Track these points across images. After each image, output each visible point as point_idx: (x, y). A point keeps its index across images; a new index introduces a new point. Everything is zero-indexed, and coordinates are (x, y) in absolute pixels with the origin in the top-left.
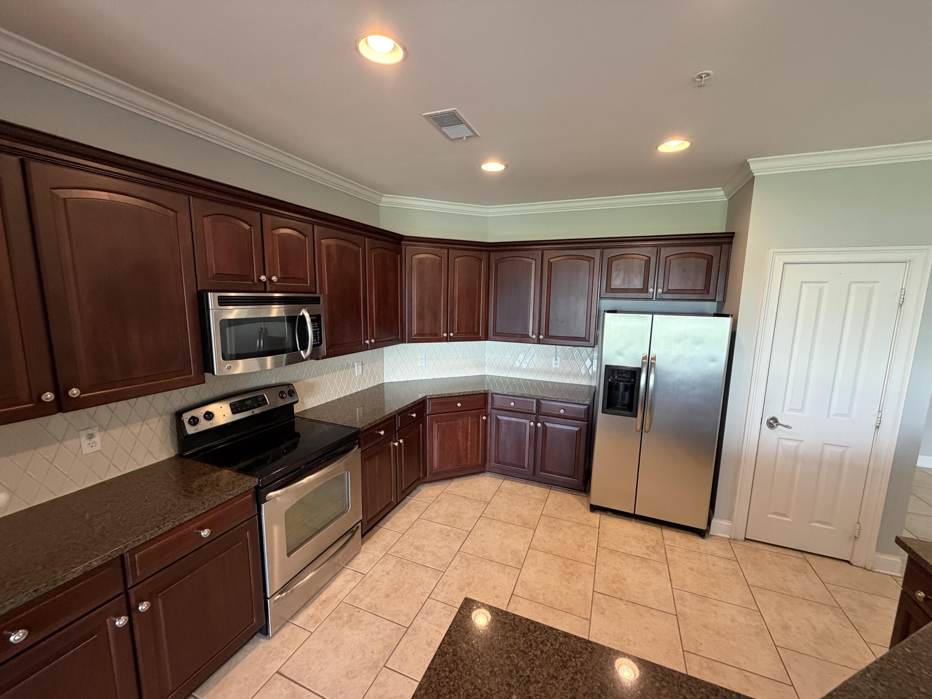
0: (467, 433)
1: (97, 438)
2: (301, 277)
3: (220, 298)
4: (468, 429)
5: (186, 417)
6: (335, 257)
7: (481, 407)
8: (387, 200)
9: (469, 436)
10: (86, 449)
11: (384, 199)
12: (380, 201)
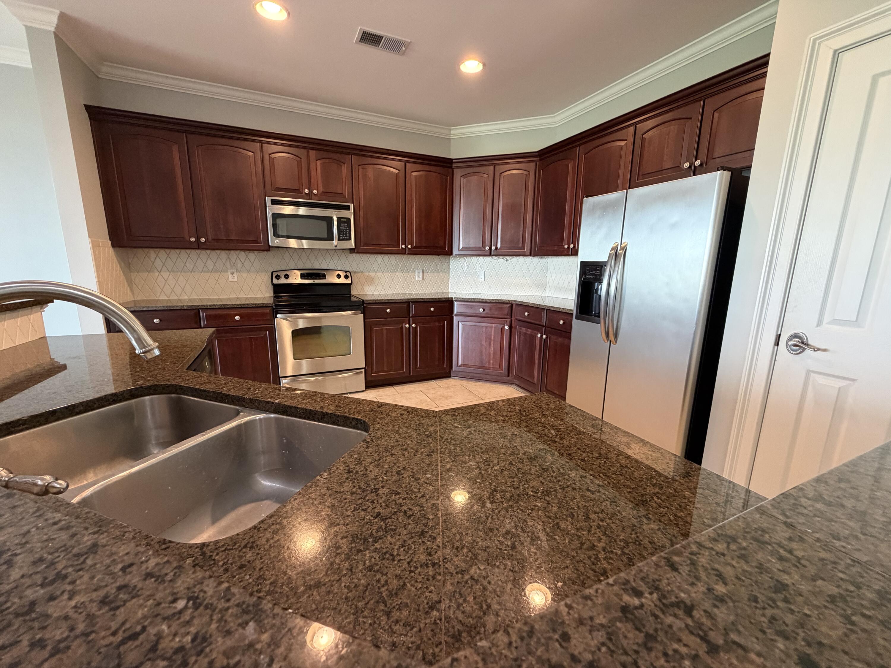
0: (490, 339)
1: (235, 275)
2: (340, 192)
3: (272, 200)
4: (491, 336)
5: (275, 275)
6: (372, 178)
7: (506, 317)
8: (457, 132)
9: (492, 342)
10: (230, 279)
11: (452, 132)
12: (450, 135)
